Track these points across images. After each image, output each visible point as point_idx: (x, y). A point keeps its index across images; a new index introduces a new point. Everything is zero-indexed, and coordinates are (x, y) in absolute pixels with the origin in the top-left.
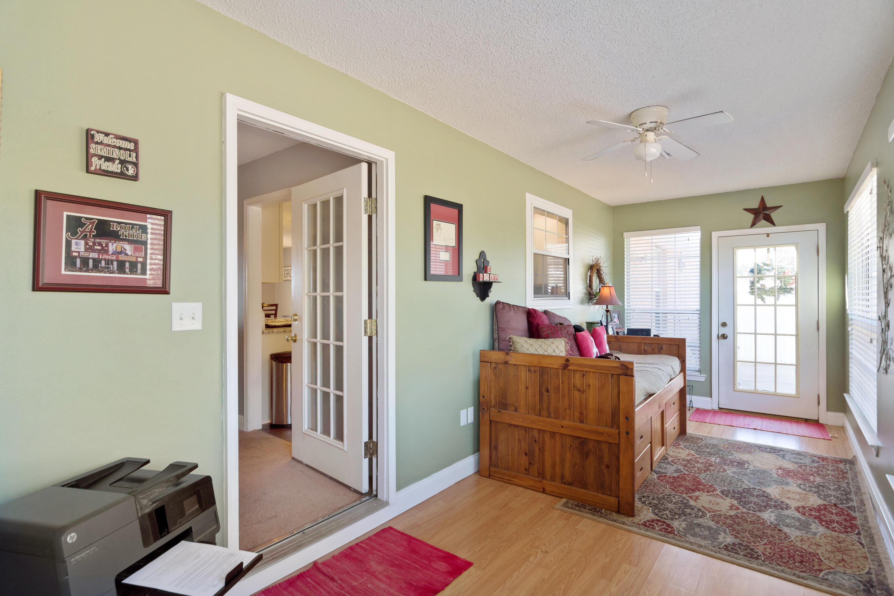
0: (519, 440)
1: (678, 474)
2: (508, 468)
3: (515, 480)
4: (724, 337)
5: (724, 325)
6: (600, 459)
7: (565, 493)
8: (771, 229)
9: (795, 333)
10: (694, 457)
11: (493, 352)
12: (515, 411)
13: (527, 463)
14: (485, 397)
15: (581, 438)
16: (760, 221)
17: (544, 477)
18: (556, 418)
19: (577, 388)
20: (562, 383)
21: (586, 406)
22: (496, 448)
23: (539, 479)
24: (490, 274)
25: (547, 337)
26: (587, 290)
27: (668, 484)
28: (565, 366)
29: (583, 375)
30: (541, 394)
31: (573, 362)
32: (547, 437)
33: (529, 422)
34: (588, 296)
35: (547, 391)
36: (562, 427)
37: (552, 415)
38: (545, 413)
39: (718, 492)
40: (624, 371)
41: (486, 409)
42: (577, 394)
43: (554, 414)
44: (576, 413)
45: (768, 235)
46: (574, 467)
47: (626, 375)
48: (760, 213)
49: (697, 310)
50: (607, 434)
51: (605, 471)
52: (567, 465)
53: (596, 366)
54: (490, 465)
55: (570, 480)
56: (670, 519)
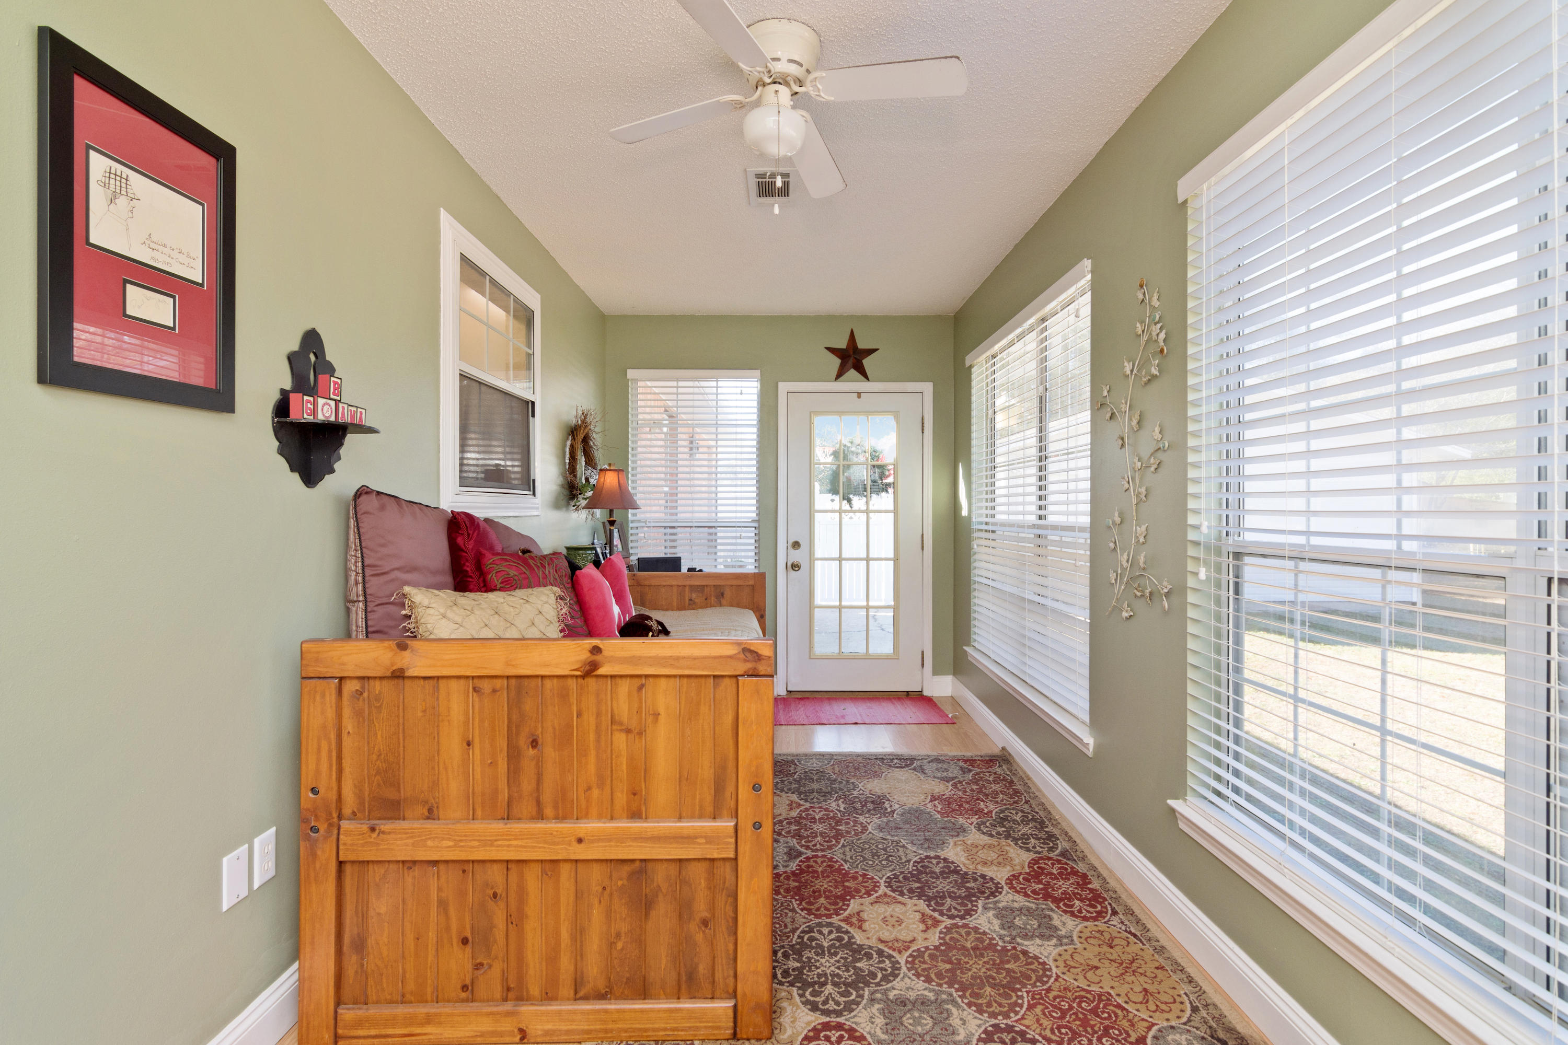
0: (443, 904)
1: (797, 862)
2: (403, 996)
3: (428, 1029)
4: (795, 567)
5: (796, 545)
6: (684, 910)
7: (586, 1027)
8: (863, 386)
9: (892, 556)
10: (802, 808)
11: (350, 646)
12: (428, 818)
13: (469, 966)
14: (322, 791)
15: (633, 861)
16: (848, 370)
17: (521, 998)
18: (558, 818)
19: (621, 724)
20: (579, 715)
21: (646, 771)
22: (360, 946)
23: (508, 1006)
24: (337, 402)
25: (508, 585)
26: (565, 477)
27: (793, 898)
28: (587, 668)
29: (641, 687)
30: (514, 755)
31: (612, 654)
32: (532, 877)
33: (476, 843)
34: (566, 492)
35: (534, 743)
36: (580, 841)
37: (549, 811)
38: (527, 807)
39: (883, 889)
40: (749, 665)
41: (323, 828)
42: (620, 740)
43: (556, 807)
44: (619, 795)
45: (859, 395)
46: (612, 945)
47: (755, 674)
48: (849, 356)
49: (753, 521)
50: (705, 837)
51: (699, 937)
52: (594, 944)
53: (678, 658)
54: (338, 1003)
55: (601, 985)
56: (845, 1009)
